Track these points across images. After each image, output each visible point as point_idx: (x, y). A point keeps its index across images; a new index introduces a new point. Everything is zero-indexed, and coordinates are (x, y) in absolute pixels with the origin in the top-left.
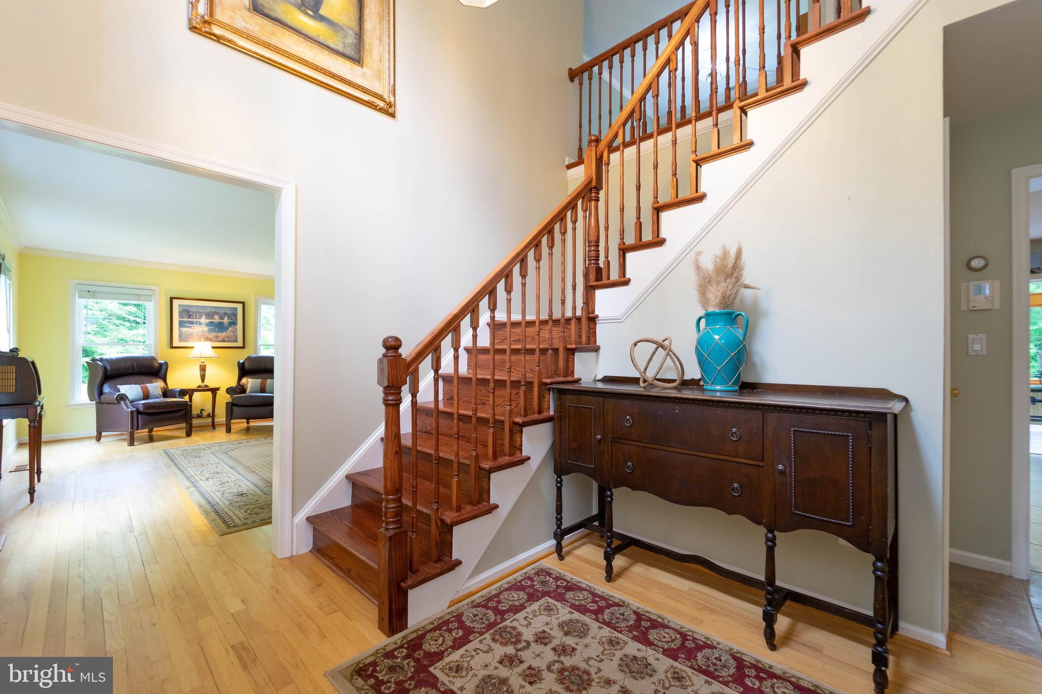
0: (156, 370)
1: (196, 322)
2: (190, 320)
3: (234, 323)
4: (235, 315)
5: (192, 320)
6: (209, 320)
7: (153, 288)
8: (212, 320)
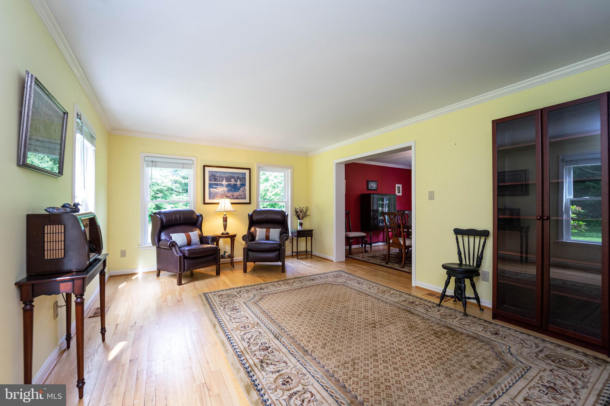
0: (195, 221)
1: (220, 184)
2: (216, 182)
3: (243, 185)
4: (244, 179)
6: (228, 183)
7: (192, 158)
8: (230, 183)
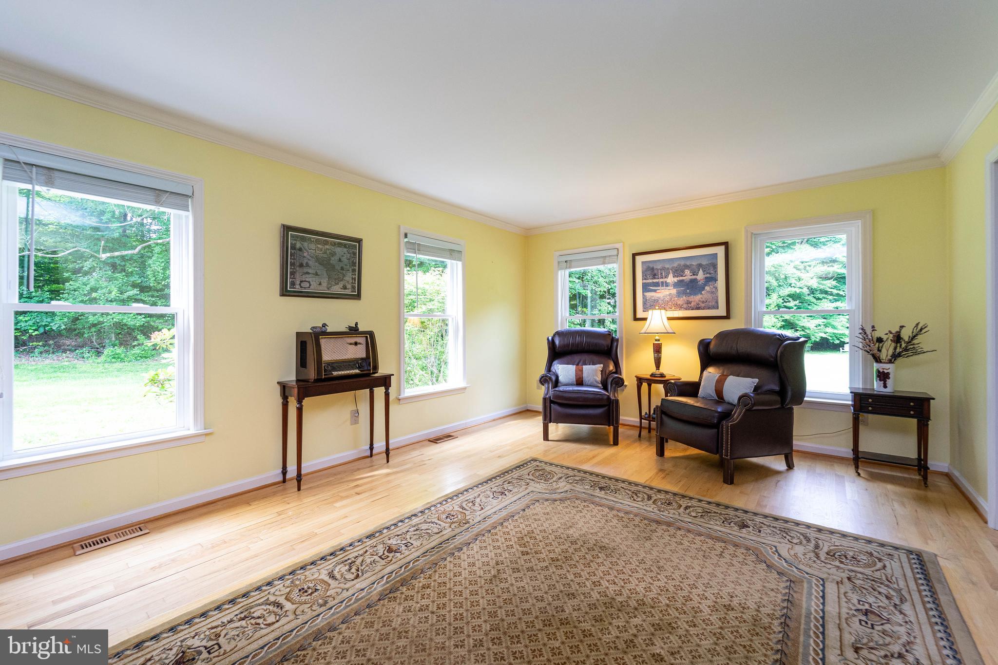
0: (606, 348)
1: (662, 282)
2: (655, 281)
4: (715, 266)
5: (657, 280)
6: (678, 279)
7: (617, 246)
8: (681, 278)
